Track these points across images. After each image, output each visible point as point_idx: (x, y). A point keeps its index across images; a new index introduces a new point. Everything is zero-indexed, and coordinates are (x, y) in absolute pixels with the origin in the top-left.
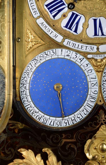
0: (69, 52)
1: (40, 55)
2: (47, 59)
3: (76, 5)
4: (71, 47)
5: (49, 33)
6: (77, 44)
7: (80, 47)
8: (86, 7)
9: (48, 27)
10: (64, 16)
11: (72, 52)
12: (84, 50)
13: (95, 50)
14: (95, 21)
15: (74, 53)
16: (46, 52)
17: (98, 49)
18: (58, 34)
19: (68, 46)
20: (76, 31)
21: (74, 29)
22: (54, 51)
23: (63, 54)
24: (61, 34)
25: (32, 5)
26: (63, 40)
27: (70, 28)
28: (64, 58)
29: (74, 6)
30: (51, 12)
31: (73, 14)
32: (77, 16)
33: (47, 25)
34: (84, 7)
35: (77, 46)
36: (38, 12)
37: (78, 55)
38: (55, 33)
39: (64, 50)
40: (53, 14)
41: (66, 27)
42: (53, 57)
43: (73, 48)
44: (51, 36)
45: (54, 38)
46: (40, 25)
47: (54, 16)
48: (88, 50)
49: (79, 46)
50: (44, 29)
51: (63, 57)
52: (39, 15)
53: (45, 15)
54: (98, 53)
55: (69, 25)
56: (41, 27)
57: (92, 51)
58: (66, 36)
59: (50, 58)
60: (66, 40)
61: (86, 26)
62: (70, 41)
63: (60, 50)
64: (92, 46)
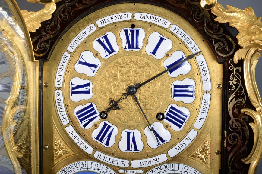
0: (99, 165)
1: (68, 166)
2: (76, 171)
3: (109, 114)
4: (102, 160)
5: (78, 144)
6: (108, 157)
7: (111, 161)
8: (119, 118)
9: (78, 137)
10: (96, 126)
11: (102, 165)
12: (115, 164)
13: (127, 165)
14: (129, 134)
15: (105, 166)
16: (75, 163)
17: (130, 164)
18: (88, 146)
19: (98, 158)
20: (107, 144)
21: (105, 142)
22: (84, 163)
23: (93, 167)
24: (91, 145)
25: (61, 110)
26: (94, 152)
27: (101, 140)
28: (94, 172)
29: (107, 116)
30: (81, 120)
31: (105, 124)
32: (109, 127)
33: (77, 135)
34: (117, 117)
35: (108, 160)
36: (67, 119)
37: (109, 169)
38: (85, 143)
39: (94, 163)
40: (84, 123)
41: (97, 138)
42: (82, 170)
43: (104, 161)
44: (81, 146)
45: (84, 149)
46: (70, 134)
47: (85, 126)
48: (119, 165)
49: (110, 159)
50: (73, 138)
51: (93, 170)
52: (68, 122)
53: (75, 122)
54: (130, 168)
55: (100, 137)
56: (71, 136)
57: (123, 166)
58: (97, 148)
59: (80, 170)
60: (97, 153)
61: (118, 138)
62: (101, 153)
63: (90, 162)
64: (124, 161)
